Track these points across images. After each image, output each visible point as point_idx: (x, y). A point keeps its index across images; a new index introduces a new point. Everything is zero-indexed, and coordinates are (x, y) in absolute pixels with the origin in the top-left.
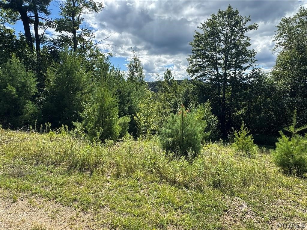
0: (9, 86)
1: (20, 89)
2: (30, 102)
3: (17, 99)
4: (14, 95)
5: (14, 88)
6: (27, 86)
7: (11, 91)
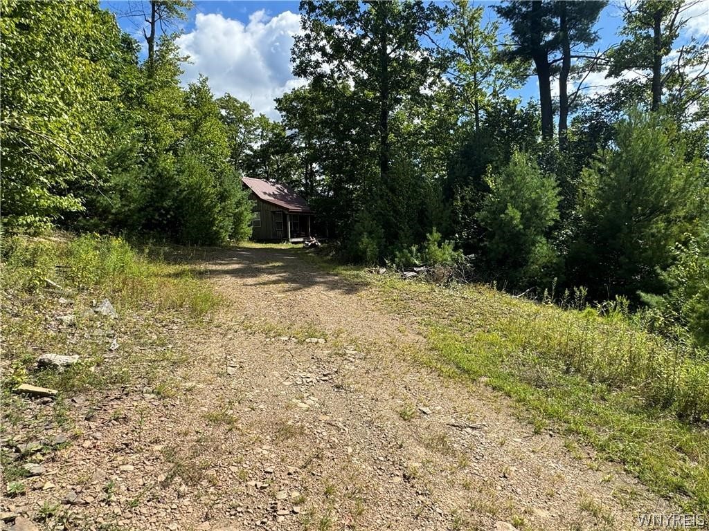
0: (510, 208)
1: (528, 213)
2: (544, 240)
3: (521, 234)
4: (517, 226)
5: (518, 213)
6: (540, 206)
7: (512, 218)
